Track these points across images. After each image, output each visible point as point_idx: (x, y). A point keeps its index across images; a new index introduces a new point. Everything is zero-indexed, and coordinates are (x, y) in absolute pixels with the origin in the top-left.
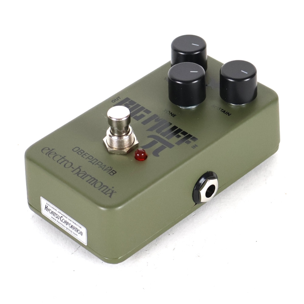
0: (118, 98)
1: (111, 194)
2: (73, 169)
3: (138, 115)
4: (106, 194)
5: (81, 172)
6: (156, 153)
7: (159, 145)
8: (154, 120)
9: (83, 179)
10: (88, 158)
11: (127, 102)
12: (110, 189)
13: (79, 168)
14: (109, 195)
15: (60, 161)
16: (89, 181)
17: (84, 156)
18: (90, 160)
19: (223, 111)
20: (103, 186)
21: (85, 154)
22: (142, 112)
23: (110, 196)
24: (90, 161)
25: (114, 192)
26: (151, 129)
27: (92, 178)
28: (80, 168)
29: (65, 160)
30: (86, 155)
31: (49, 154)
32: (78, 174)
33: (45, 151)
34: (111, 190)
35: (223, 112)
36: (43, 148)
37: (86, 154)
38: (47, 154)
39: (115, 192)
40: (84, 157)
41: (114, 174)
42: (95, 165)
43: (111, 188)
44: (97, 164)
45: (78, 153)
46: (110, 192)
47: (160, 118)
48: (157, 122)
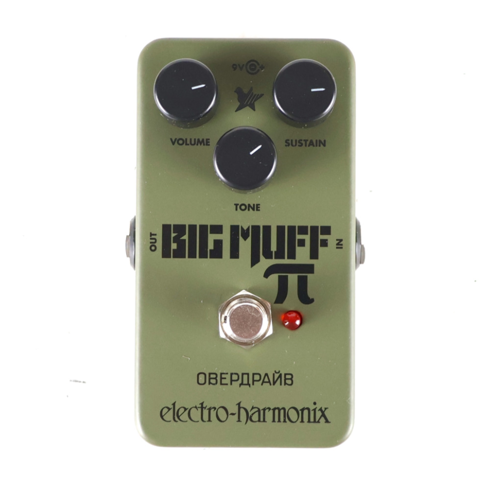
0: (153, 237)
1: (323, 415)
2: (237, 415)
3: (211, 246)
4: (318, 422)
5: (250, 414)
6: (304, 298)
7: (293, 279)
8: (241, 239)
9: (264, 421)
10: (232, 381)
11: (173, 235)
12: (315, 410)
13: (239, 408)
14: (323, 419)
15: (206, 417)
16: (277, 419)
17: (224, 381)
18: (240, 381)
19: (308, 143)
20: (300, 412)
21: (221, 378)
22: (212, 238)
23: (327, 421)
24: (240, 385)
25: (323, 409)
26: (255, 260)
27: (274, 410)
28: (241, 406)
29: (210, 409)
30: (225, 378)
31: (177, 416)
32: (249, 418)
33: (169, 416)
34: (317, 410)
35: (311, 146)
36: (160, 410)
37: (223, 376)
38: (176, 419)
39: (326, 409)
40: (227, 384)
41: (291, 379)
42: (253, 384)
43: (314, 407)
44: (254, 381)
45: (210, 383)
46: (319, 414)
47: (245, 228)
48: (249, 239)
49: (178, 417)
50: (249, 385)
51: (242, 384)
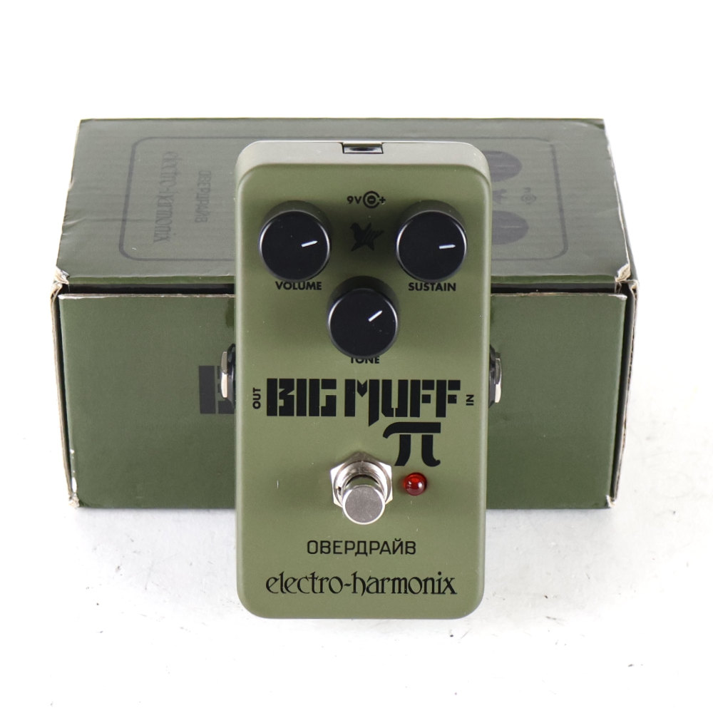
0: (256, 392)
1: (449, 585)
2: (352, 586)
3: (323, 403)
4: (443, 593)
5: (367, 585)
6: (429, 459)
7: (416, 439)
8: (357, 395)
9: (383, 592)
10: (346, 549)
11: (279, 391)
12: (439, 580)
13: (355, 578)
14: (448, 590)
15: (317, 588)
16: (397, 590)
17: (337, 550)
18: (356, 550)
19: (435, 286)
20: (423, 583)
21: (335, 547)
22: (324, 393)
23: (453, 592)
24: (356, 554)
25: (449, 580)
26: (373, 418)
27: (394, 580)
28: (357, 576)
29: (322, 580)
30: (339, 547)
31: (285, 587)
32: (366, 589)
33: (276, 587)
34: (442, 580)
35: (439, 290)
36: (266, 581)
37: (337, 544)
38: (284, 590)
39: (452, 579)
40: (341, 553)
41: (413, 547)
42: (371, 553)
43: (439, 577)
44: (371, 549)
45: (322, 552)
46: (444, 585)
47: (362, 383)
48: (367, 395)
49: (287, 588)
50: (366, 554)
51: (358, 553)
